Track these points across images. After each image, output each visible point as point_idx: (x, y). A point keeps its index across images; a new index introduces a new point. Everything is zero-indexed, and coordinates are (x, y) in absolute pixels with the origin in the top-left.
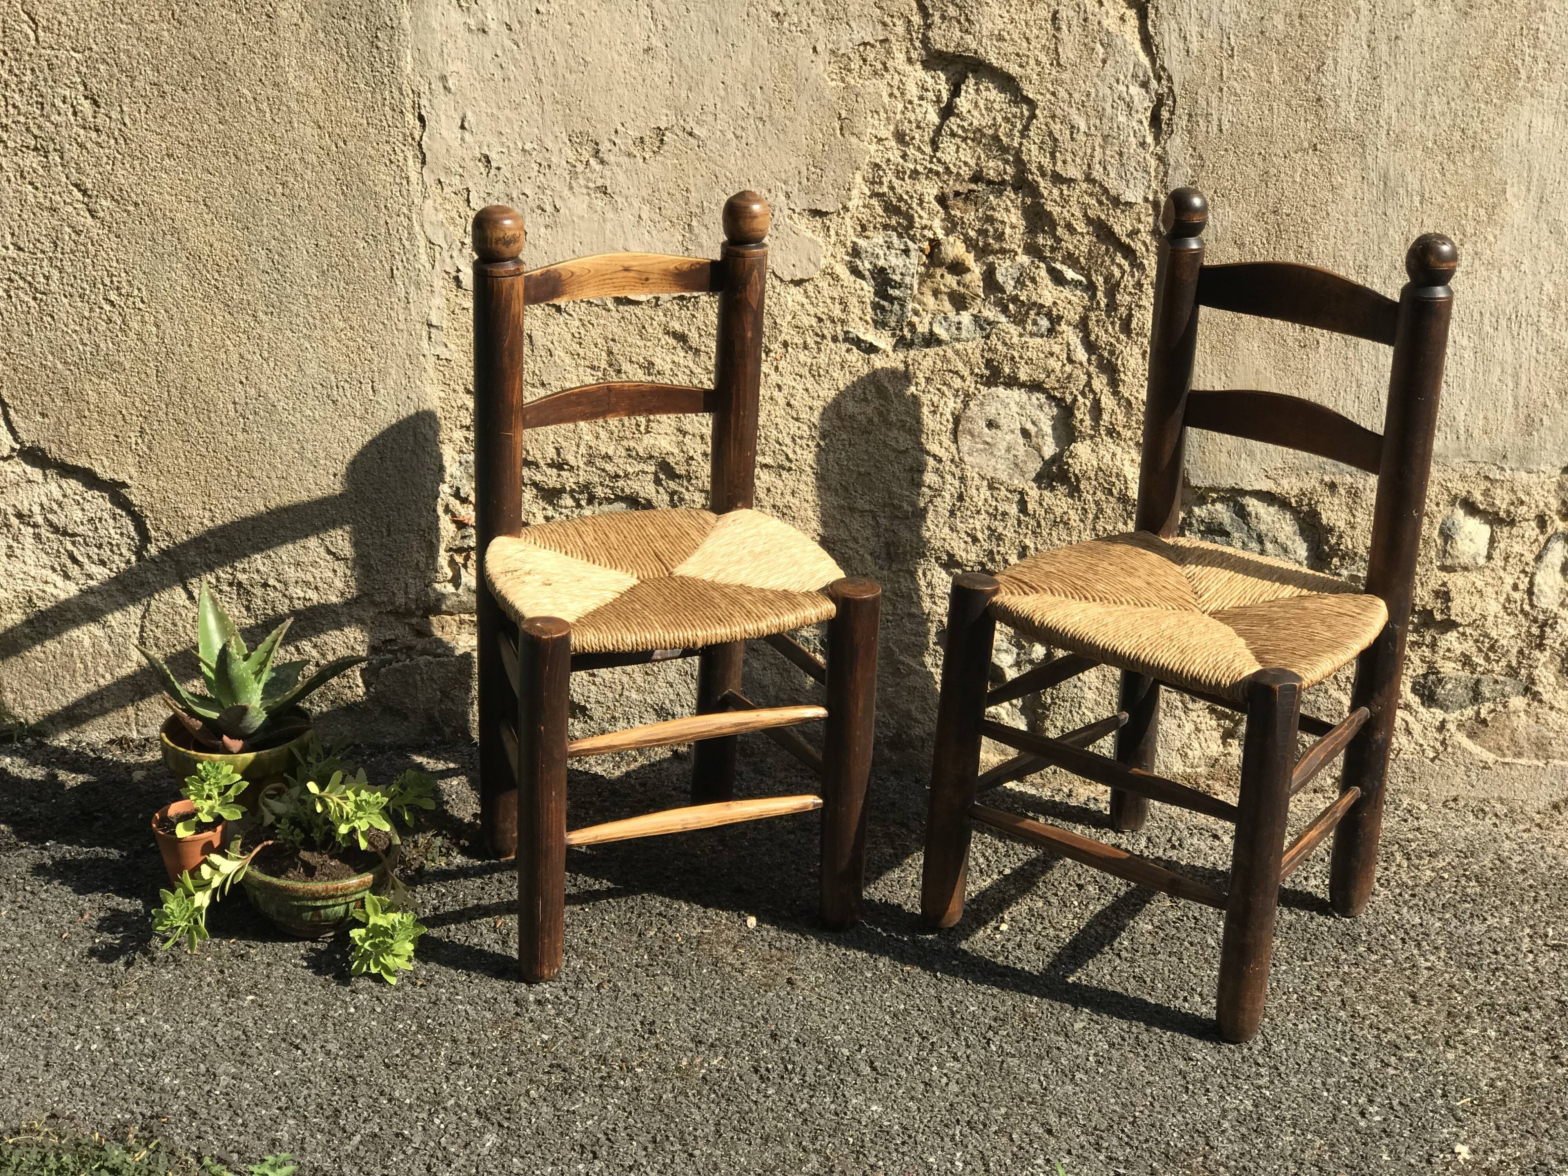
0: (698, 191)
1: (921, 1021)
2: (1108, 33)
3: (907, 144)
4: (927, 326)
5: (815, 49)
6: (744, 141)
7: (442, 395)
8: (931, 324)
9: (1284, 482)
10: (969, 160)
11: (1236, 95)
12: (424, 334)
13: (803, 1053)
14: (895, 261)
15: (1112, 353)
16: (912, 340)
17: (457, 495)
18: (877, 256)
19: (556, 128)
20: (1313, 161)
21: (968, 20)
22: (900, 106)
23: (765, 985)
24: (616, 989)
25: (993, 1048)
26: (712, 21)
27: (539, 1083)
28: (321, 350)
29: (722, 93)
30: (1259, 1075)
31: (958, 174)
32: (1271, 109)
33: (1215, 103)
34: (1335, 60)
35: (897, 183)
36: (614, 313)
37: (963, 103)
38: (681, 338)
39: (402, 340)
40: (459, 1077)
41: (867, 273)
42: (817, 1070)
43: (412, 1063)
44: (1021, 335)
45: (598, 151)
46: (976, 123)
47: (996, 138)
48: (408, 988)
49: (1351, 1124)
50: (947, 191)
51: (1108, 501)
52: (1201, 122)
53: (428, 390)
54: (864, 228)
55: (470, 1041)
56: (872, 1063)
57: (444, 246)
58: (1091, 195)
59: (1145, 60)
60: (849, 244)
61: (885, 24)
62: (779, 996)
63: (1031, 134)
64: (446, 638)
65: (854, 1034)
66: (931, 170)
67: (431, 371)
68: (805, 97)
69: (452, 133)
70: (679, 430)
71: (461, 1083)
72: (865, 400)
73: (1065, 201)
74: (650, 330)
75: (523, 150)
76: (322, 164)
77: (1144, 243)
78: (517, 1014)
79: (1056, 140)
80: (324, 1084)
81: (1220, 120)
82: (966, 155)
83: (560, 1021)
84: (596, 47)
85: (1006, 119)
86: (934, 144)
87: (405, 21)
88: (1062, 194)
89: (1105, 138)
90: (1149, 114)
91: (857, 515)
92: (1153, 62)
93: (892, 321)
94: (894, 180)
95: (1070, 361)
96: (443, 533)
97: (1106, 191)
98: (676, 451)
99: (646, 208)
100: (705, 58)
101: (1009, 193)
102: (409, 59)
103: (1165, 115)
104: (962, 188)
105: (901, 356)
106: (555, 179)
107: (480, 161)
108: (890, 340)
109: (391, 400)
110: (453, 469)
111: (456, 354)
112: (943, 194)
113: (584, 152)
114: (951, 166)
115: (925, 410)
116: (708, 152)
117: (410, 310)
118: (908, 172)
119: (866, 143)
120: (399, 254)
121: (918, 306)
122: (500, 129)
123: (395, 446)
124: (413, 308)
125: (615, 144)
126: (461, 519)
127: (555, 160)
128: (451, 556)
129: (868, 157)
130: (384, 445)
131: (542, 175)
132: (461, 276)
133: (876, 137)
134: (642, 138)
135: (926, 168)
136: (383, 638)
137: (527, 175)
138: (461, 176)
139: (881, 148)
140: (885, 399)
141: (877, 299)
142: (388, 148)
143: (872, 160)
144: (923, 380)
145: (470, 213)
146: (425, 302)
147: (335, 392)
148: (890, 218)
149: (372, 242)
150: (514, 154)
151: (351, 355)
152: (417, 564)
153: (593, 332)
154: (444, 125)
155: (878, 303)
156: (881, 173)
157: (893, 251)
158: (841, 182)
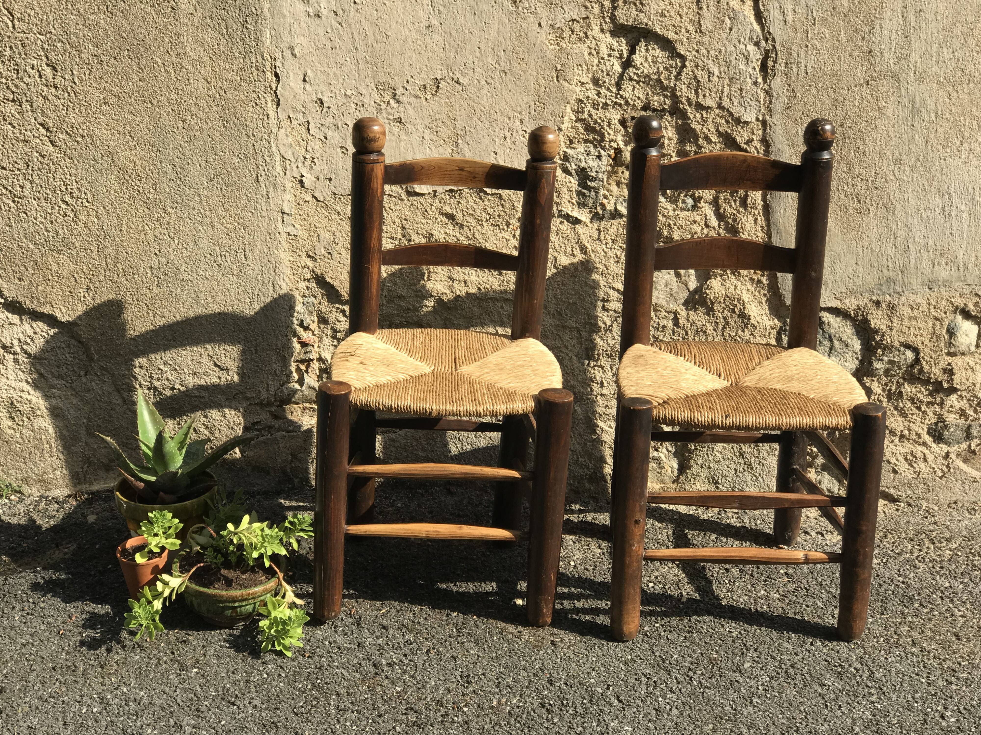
0: (462, 120)
1: (644, 666)
2: (733, 10)
3: (600, 86)
4: (613, 205)
5: (540, 25)
6: (493, 86)
7: (291, 259)
8: (615, 204)
9: (847, 301)
10: (641, 96)
11: (817, 49)
12: (279, 218)
13: (572, 692)
14: (592, 163)
15: (734, 220)
16: (603, 215)
17: (301, 325)
18: (580, 161)
20: (866, 92)
21: (641, 3)
22: (596, 61)
23: (537, 646)
24: (439, 653)
25: (695, 683)
26: (471, 7)
27: (401, 722)
28: (210, 231)
29: (478, 55)
30: (871, 694)
31: (634, 105)
32: (839, 58)
33: (803, 55)
34: (881, 26)
35: (593, 112)
36: (406, 202)
37: (638, 58)
38: (451, 217)
39: (265, 223)
40: (346, 720)
41: (573, 172)
42: (583, 703)
43: (313, 711)
44: (674, 210)
45: (395, 95)
46: (646, 71)
47: (659, 81)
48: (300, 659)
49: (936, 724)
50: (626, 116)
51: (732, 317)
52: (794, 67)
53: (282, 256)
54: (571, 142)
55: (348, 694)
56: (618, 697)
57: (293, 160)
58: (721, 117)
59: (757, 28)
60: (561, 153)
61: (586, 7)
62: (548, 654)
63: (683, 78)
65: (602, 678)
66: (616, 103)
67: (284, 243)
68: (533, 56)
69: (296, 84)
70: (450, 278)
71: (348, 724)
72: (573, 255)
73: (704, 121)
74: (430, 213)
75: (345, 95)
76: (210, 107)
77: (756, 148)
78: (377, 674)
79: (698, 81)
80: (256, 729)
81: (806, 66)
82: (639, 93)
83: (406, 677)
84: (394, 25)
85: (666, 69)
86: (618, 86)
87: (266, 10)
88: (702, 117)
89: (731, 79)
90: (759, 63)
91: (567, 331)
92: (763, 29)
93: (590, 203)
94: (592, 110)
95: (707, 226)
96: (294, 350)
97: (731, 114)
98: (448, 292)
99: (427, 132)
100: (467, 32)
101: (667, 117)
102: (268, 36)
103: (770, 63)
104: (636, 114)
105: (596, 226)
107: (316, 102)
108: (588, 215)
109: (257, 263)
110: (299, 307)
111: (301, 232)
112: (624, 118)
113: (386, 95)
114: (629, 100)
115: (612, 261)
116: (469, 94)
117: (269, 203)
118: (601, 105)
119: (573, 86)
120: (262, 166)
121: (606, 193)
122: (330, 81)
123: (260, 294)
124: (271, 202)
125: (407, 90)
126: (304, 340)
127: (366, 101)
128: (297, 366)
129: (574, 95)
130: (253, 293)
131: (358, 112)
132: (304, 179)
133: (580, 82)
134: (424, 85)
135: (613, 101)
136: (252, 421)
137: (348, 112)
138: (304, 113)
139: (583, 89)
140: (585, 254)
141: (580, 189)
142: (254, 95)
143: (578, 97)
144: (611, 241)
145: (310, 137)
146: (280, 197)
147: (219, 259)
148: (588, 135)
149: (244, 159)
150: (339, 98)
151: (230, 234)
152: (275, 372)
153: (392, 214)
154: (292, 79)
155: (581, 191)
156: (583, 105)
157: (591, 157)
158: (557, 111)
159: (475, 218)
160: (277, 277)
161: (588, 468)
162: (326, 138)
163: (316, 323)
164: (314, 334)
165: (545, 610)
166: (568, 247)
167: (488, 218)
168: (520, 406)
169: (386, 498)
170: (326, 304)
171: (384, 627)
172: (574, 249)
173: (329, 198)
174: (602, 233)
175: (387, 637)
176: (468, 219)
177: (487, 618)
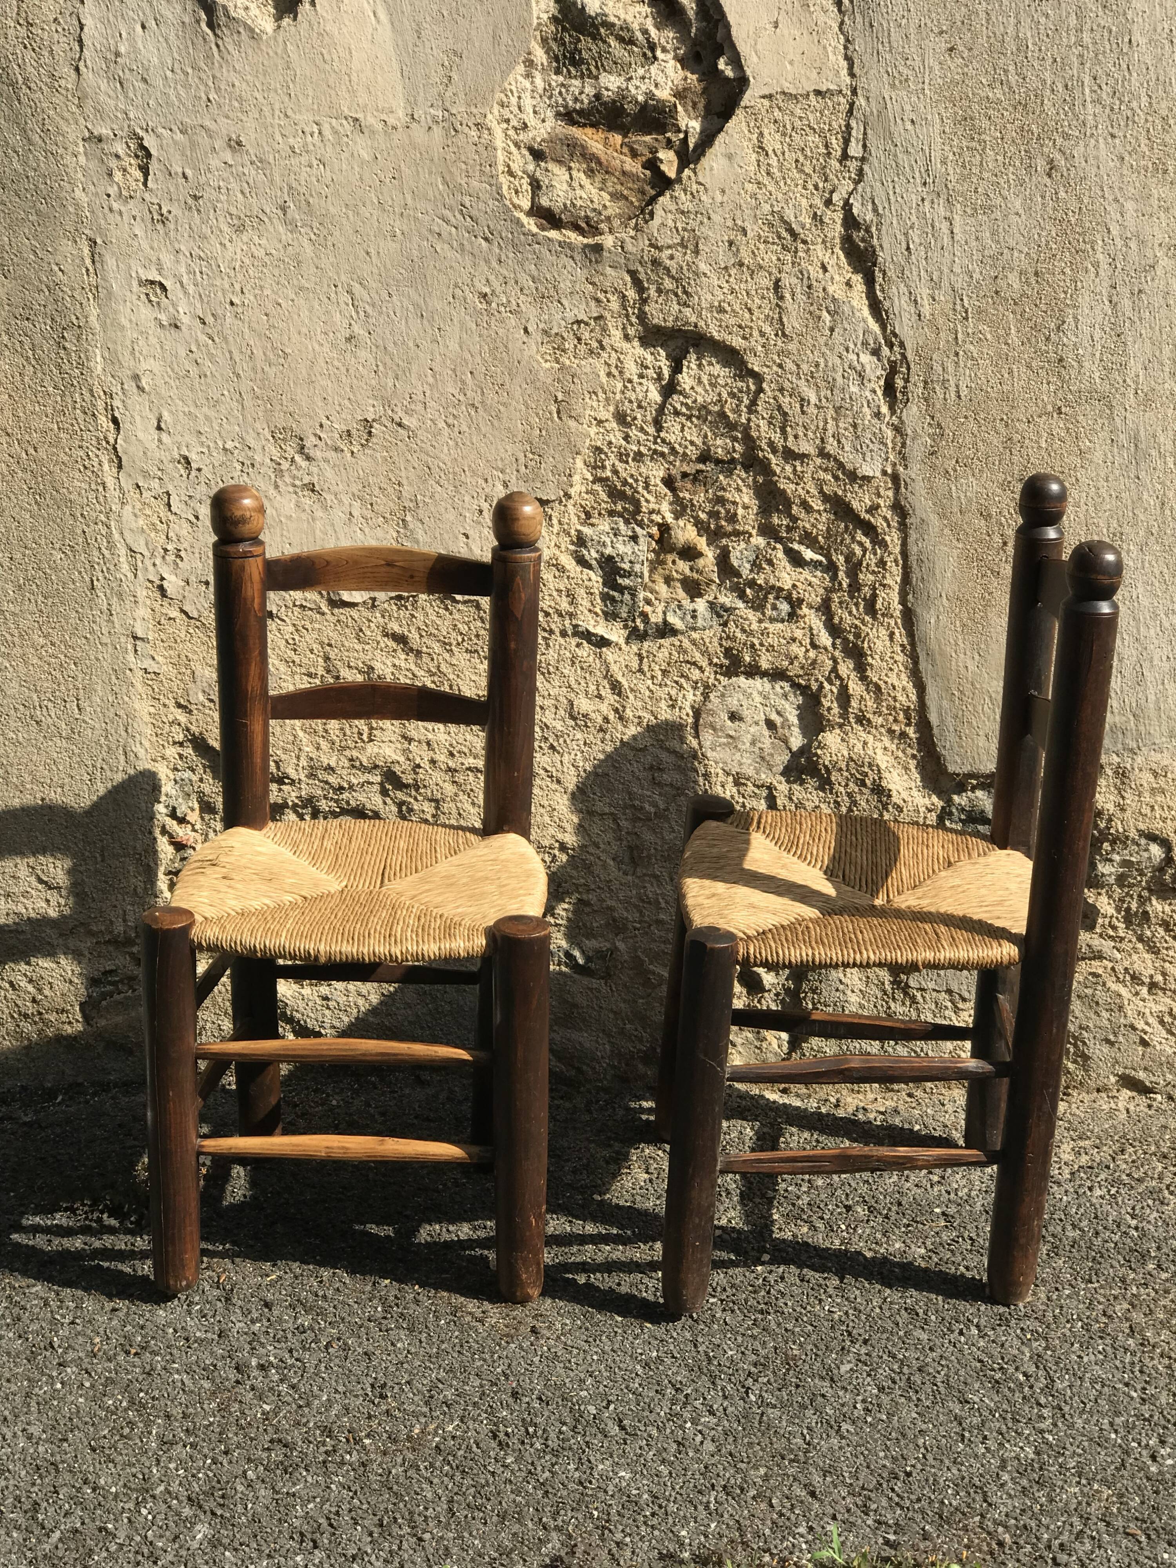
0: (410, 484)
1: (674, 1369)
2: (834, 300)
3: (629, 425)
4: (661, 615)
5: (526, 330)
6: (456, 430)
7: (152, 710)
8: (664, 613)
10: (695, 439)
11: (973, 358)
12: (130, 647)
13: (546, 1413)
14: (623, 548)
15: (857, 636)
16: (645, 631)
17: (173, 814)
18: (604, 545)
19: (258, 425)
20: (1058, 425)
21: (685, 292)
22: (619, 386)
23: (507, 1335)
24: (346, 1348)
25: (753, 1398)
26: (416, 305)
27: (257, 1462)
28: (22, 669)
29: (431, 380)
30: (1041, 1417)
31: (685, 454)
32: (1011, 372)
33: (951, 368)
34: (1075, 318)
35: (620, 466)
36: (329, 617)
37: (686, 380)
38: (401, 639)
39: (106, 654)
40: (170, 1459)
41: (594, 563)
42: (560, 1432)
43: (120, 1445)
44: (760, 621)
45: (303, 447)
46: (700, 399)
47: (722, 415)
48: (121, 1358)
49: (1141, 1469)
50: (674, 472)
51: (861, 793)
52: (938, 388)
53: (137, 706)
54: (588, 515)
55: (185, 1416)
56: (621, 1421)
57: (146, 553)
58: (826, 470)
59: (875, 327)
60: (573, 532)
61: (598, 300)
62: (521, 1348)
63: (759, 408)
65: (601, 1388)
66: (655, 452)
67: (139, 686)
68: (519, 380)
69: (146, 434)
70: (404, 737)
71: (172, 1466)
72: (599, 697)
73: (799, 478)
74: (369, 633)
75: (225, 449)
76: (13, 473)
77: (885, 519)
78: (238, 1382)
79: (785, 414)
80: (23, 1473)
81: (957, 386)
82: (692, 434)
83: (284, 1388)
84: (295, 337)
85: (732, 395)
86: (658, 424)
87: (93, 319)
88: (795, 470)
89: (837, 409)
90: (882, 383)
92: (883, 327)
93: (624, 612)
94: (617, 463)
95: (814, 646)
96: (162, 856)
97: (841, 466)
98: (402, 759)
99: (357, 504)
100: (411, 344)
101: (740, 472)
102: (99, 359)
103: (899, 383)
104: (690, 469)
105: (635, 648)
106: (259, 478)
107: (179, 462)
108: (622, 631)
109: (98, 718)
110: (168, 788)
111: (165, 667)
112: (669, 475)
113: (289, 448)
114: (677, 446)
115: (663, 704)
116: (419, 442)
117: (113, 622)
118: (632, 455)
119: (585, 426)
120: (98, 564)
121: (650, 595)
122: (199, 428)
123: (105, 766)
124: (116, 620)
125: (320, 439)
126: (179, 840)
127: (258, 458)
128: (171, 880)
129: (588, 441)
130: (93, 766)
131: (245, 475)
132: (165, 584)
133: (595, 419)
134: (348, 431)
135: (650, 449)
136: (102, 969)
137: (230, 475)
138: (160, 479)
139: (602, 430)
140: (619, 694)
141: (606, 590)
142: (81, 453)
143: (593, 443)
144: (660, 673)
145: (172, 517)
146: (129, 613)
147: (38, 713)
148: (615, 504)
149: (69, 553)
150: (214, 454)
151: (53, 673)
152: (135, 890)
153: (308, 637)
154: (139, 427)
155: (607, 593)
156: (603, 456)
157: (620, 538)
158: (561, 468)
159: (439, 641)
160: (130, 740)
161: (641, 1040)
162: (197, 518)
163: (197, 812)
164: (194, 830)
166: (590, 684)
167: (460, 640)
169: (316, 1091)
170: (211, 781)
171: (267, 1305)
172: (601, 687)
173: (206, 613)
174: (646, 660)
175: (269, 1320)
176: (429, 643)
177: (436, 1289)
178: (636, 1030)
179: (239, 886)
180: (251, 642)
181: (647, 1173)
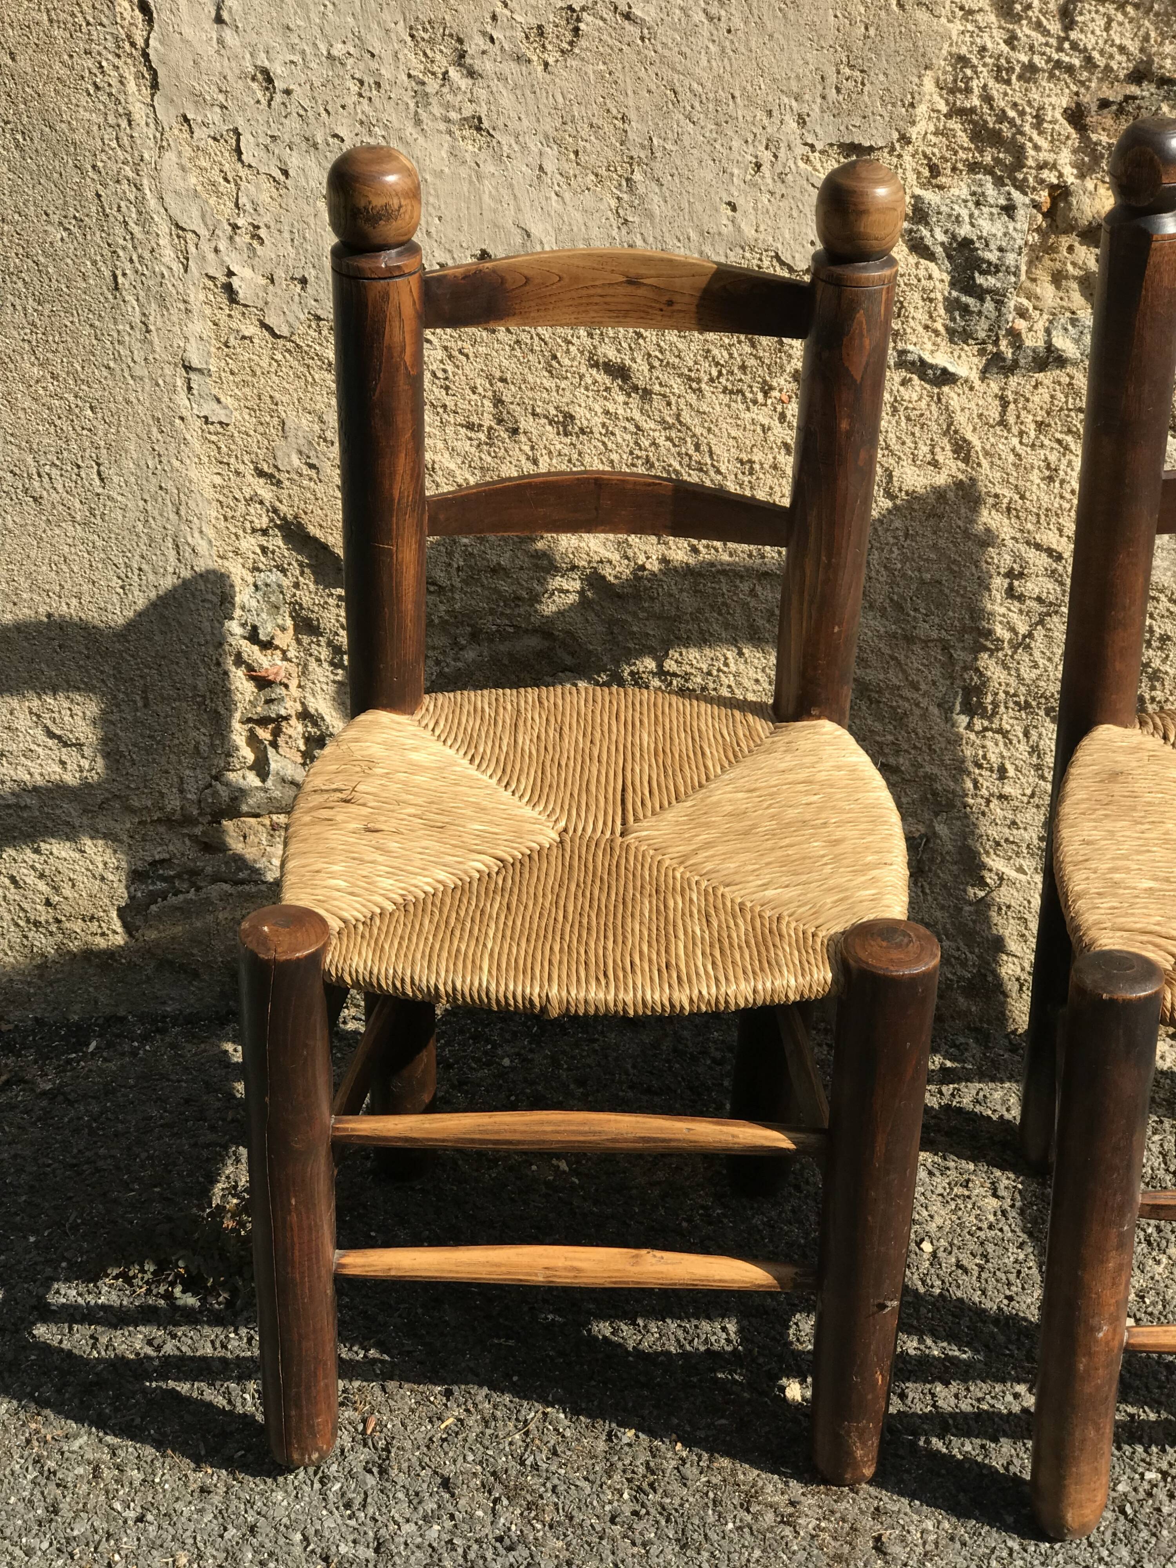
0: (642, 119)
3: (1017, 19)
4: (1041, 334)
6: (723, 25)
7: (218, 480)
8: (1048, 331)
10: (1127, 43)
12: (179, 382)
14: (990, 226)
16: (1016, 362)
17: (253, 636)
18: (958, 220)
19: (386, 16)
31: (1108, 69)
35: (996, 89)
38: (619, 372)
39: (143, 394)
41: (939, 250)
45: (462, 55)
50: (1085, 99)
53: (193, 474)
54: (934, 170)
57: (203, 232)
60: (908, 200)
64: (249, 853)
66: (1058, 64)
67: (196, 444)
69: (198, 32)
72: (935, 464)
74: (566, 362)
75: (330, 56)
82: (1124, 35)
86: (1067, 16)
91: (917, 648)
93: (981, 330)
94: (991, 83)
96: (238, 697)
99: (552, 152)
104: (1114, 94)
105: (995, 387)
106: (390, 106)
107: (254, 79)
108: (976, 360)
109: (133, 493)
110: (244, 596)
111: (236, 414)
112: (1078, 105)
113: (438, 57)
114: (1096, 55)
115: (1035, 476)
116: (659, 48)
117: (151, 343)
118: (1018, 69)
119: (943, 20)
120: (124, 248)
121: (1025, 302)
122: (286, 21)
123: (144, 566)
124: (156, 341)
125: (492, 40)
126: (263, 674)
127: (387, 73)
128: (251, 731)
129: (946, 46)
130: (127, 566)
131: (365, 102)
132: (236, 282)
133: (962, 8)
134: (540, 27)
135: (1049, 60)
136: (150, 859)
137: (340, 101)
138: (223, 107)
139: (970, 27)
140: (966, 460)
141: (955, 294)
142: (89, 63)
143: (954, 49)
144: (1033, 426)
145: (243, 172)
146: (176, 329)
147: (36, 484)
148: (981, 152)
149: (76, 230)
150: (313, 65)
151: (58, 422)
152: (196, 748)
153: (467, 368)
154: (185, 17)
155: (957, 300)
156: (969, 72)
157: (986, 210)
158: (896, 91)
159: (680, 375)
160: (184, 527)
162: (285, 173)
163: (291, 631)
164: (285, 658)
165: (859, 1453)
166: (921, 444)
167: (715, 373)
168: (793, 982)
170: (312, 587)
172: (937, 450)
173: (302, 330)
174: (1012, 406)
175: (452, 1517)
176: (664, 378)
178: (958, 949)
179: (393, 845)
180: (399, 419)
181: (995, 1195)
